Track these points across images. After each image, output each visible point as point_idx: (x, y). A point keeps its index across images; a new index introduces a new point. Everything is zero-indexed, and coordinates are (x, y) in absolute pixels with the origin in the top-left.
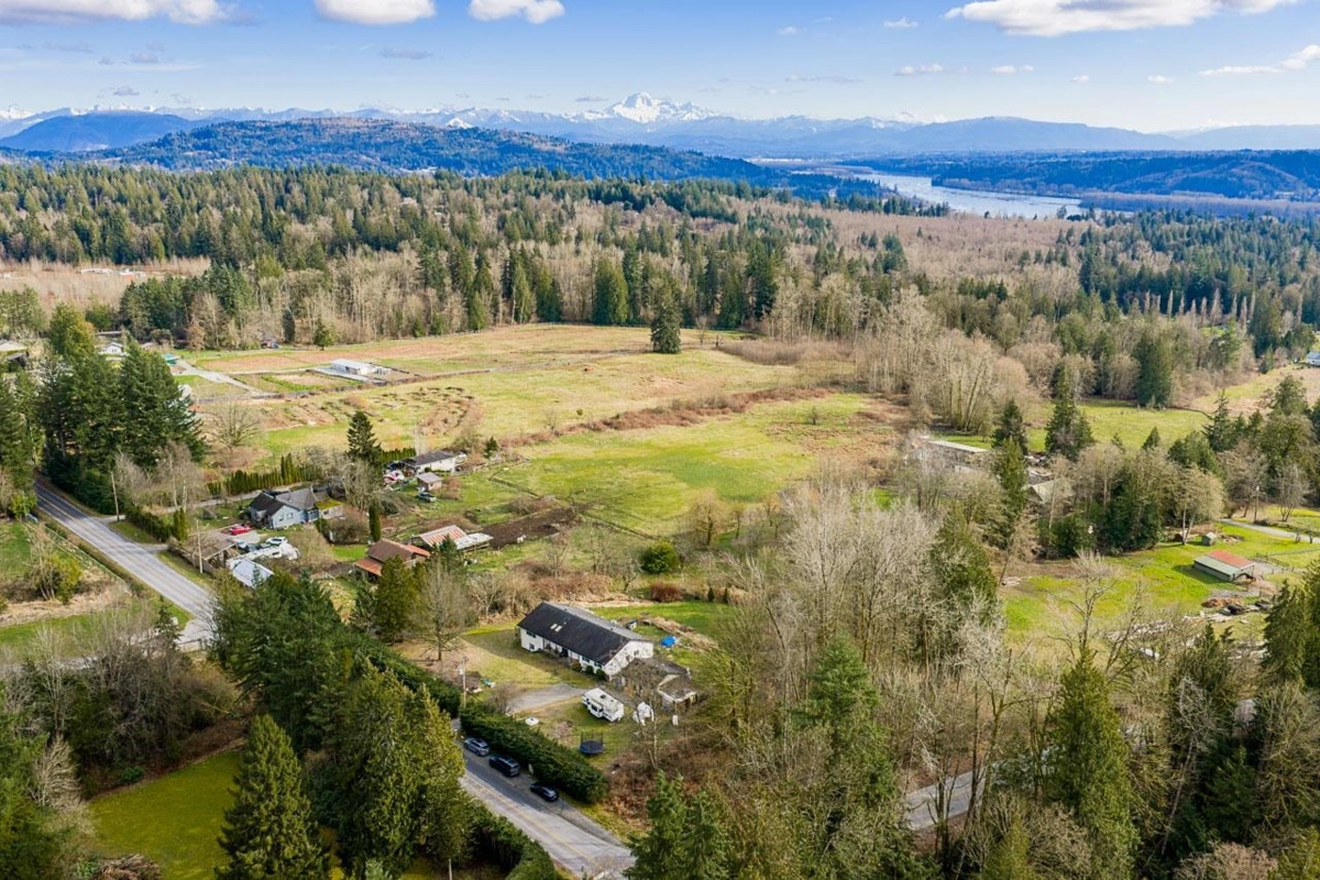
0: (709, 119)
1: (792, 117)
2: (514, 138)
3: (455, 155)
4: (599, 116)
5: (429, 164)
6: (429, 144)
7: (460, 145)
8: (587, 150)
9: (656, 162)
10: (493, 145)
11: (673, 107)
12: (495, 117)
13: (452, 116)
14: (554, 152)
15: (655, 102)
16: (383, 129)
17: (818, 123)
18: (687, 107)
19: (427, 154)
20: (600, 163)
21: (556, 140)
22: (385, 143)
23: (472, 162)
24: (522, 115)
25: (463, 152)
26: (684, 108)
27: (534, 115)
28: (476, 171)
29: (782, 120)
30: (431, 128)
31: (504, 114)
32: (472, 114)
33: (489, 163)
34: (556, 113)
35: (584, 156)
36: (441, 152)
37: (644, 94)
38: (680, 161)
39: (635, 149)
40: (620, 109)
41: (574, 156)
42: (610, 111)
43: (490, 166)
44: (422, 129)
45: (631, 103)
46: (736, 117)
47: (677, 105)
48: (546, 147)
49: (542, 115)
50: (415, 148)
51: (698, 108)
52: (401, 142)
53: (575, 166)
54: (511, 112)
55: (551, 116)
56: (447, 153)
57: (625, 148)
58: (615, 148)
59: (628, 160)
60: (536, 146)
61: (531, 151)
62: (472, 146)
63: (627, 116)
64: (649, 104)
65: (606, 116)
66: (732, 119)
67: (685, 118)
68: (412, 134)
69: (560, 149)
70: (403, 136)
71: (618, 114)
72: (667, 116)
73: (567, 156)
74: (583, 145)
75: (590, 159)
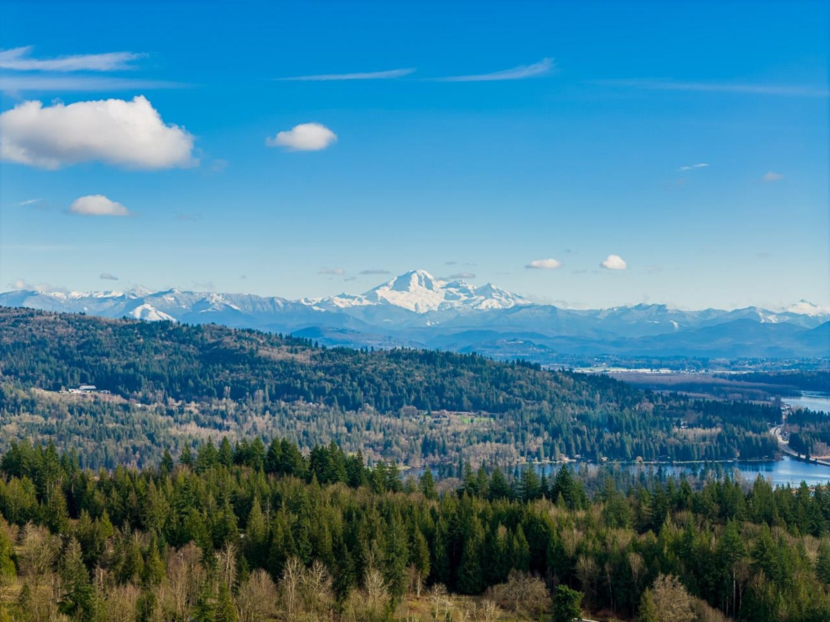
0: (518, 308)
1: (639, 307)
2: (227, 339)
3: (128, 366)
4: (355, 303)
5: (84, 380)
6: (88, 346)
7: (138, 349)
8: (348, 360)
9: (465, 380)
10: (192, 349)
11: (465, 290)
12: (203, 302)
13: (140, 302)
14: (293, 363)
15: (437, 285)
16: (16, 323)
17: (680, 314)
18: (486, 291)
19: (81, 364)
20: (371, 381)
21: (295, 342)
22: (16, 345)
23: (155, 378)
24: (242, 300)
25: (142, 362)
26: (478, 292)
27: (261, 302)
28: (160, 394)
29: (625, 310)
30: (95, 322)
31: (216, 299)
32: (169, 299)
33: (183, 380)
34: (292, 298)
35: (343, 369)
36: (106, 361)
37: (420, 272)
38: (506, 379)
39: (428, 358)
40: (385, 293)
41: (327, 370)
42: (372, 295)
43: (184, 386)
44: (80, 322)
45: (402, 283)
46: (559, 306)
47: (470, 288)
48: (280, 354)
49: (272, 300)
50: (63, 355)
51: (501, 293)
52: (42, 343)
53: (328, 386)
54: (226, 296)
55: (285, 303)
56: (114, 363)
57: (411, 356)
58: (395, 356)
59: (419, 377)
60: (263, 352)
61: (255, 362)
62: (157, 350)
63: (397, 302)
64: (429, 285)
65: (366, 302)
66: (554, 309)
67: (483, 306)
68: (61, 330)
69: (302, 358)
70: (47, 333)
71: (384, 300)
72: (456, 304)
73: (315, 369)
74: (341, 351)
75: (353, 375)
